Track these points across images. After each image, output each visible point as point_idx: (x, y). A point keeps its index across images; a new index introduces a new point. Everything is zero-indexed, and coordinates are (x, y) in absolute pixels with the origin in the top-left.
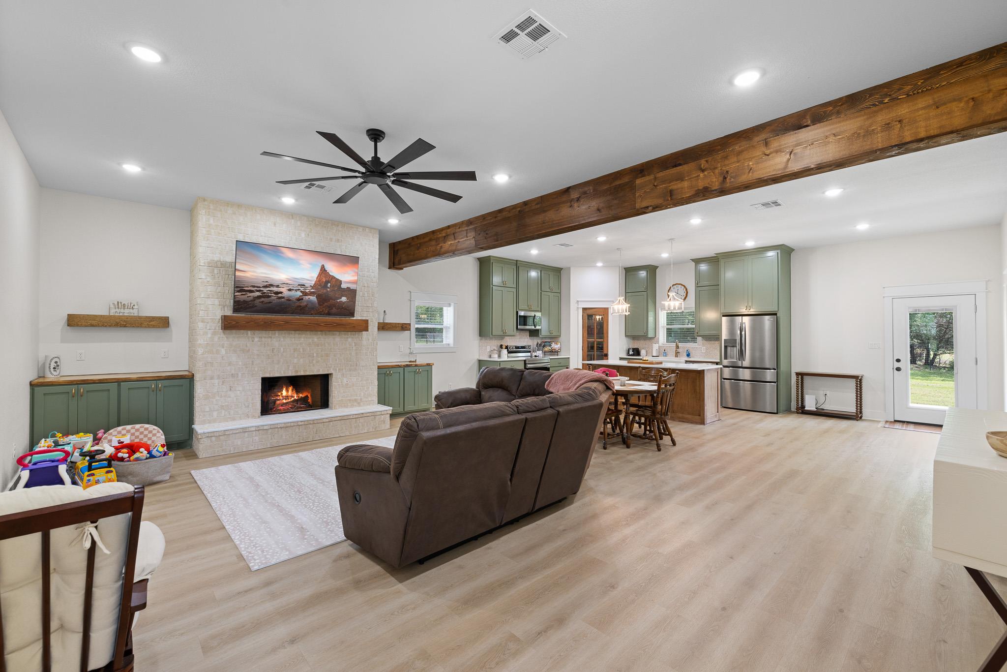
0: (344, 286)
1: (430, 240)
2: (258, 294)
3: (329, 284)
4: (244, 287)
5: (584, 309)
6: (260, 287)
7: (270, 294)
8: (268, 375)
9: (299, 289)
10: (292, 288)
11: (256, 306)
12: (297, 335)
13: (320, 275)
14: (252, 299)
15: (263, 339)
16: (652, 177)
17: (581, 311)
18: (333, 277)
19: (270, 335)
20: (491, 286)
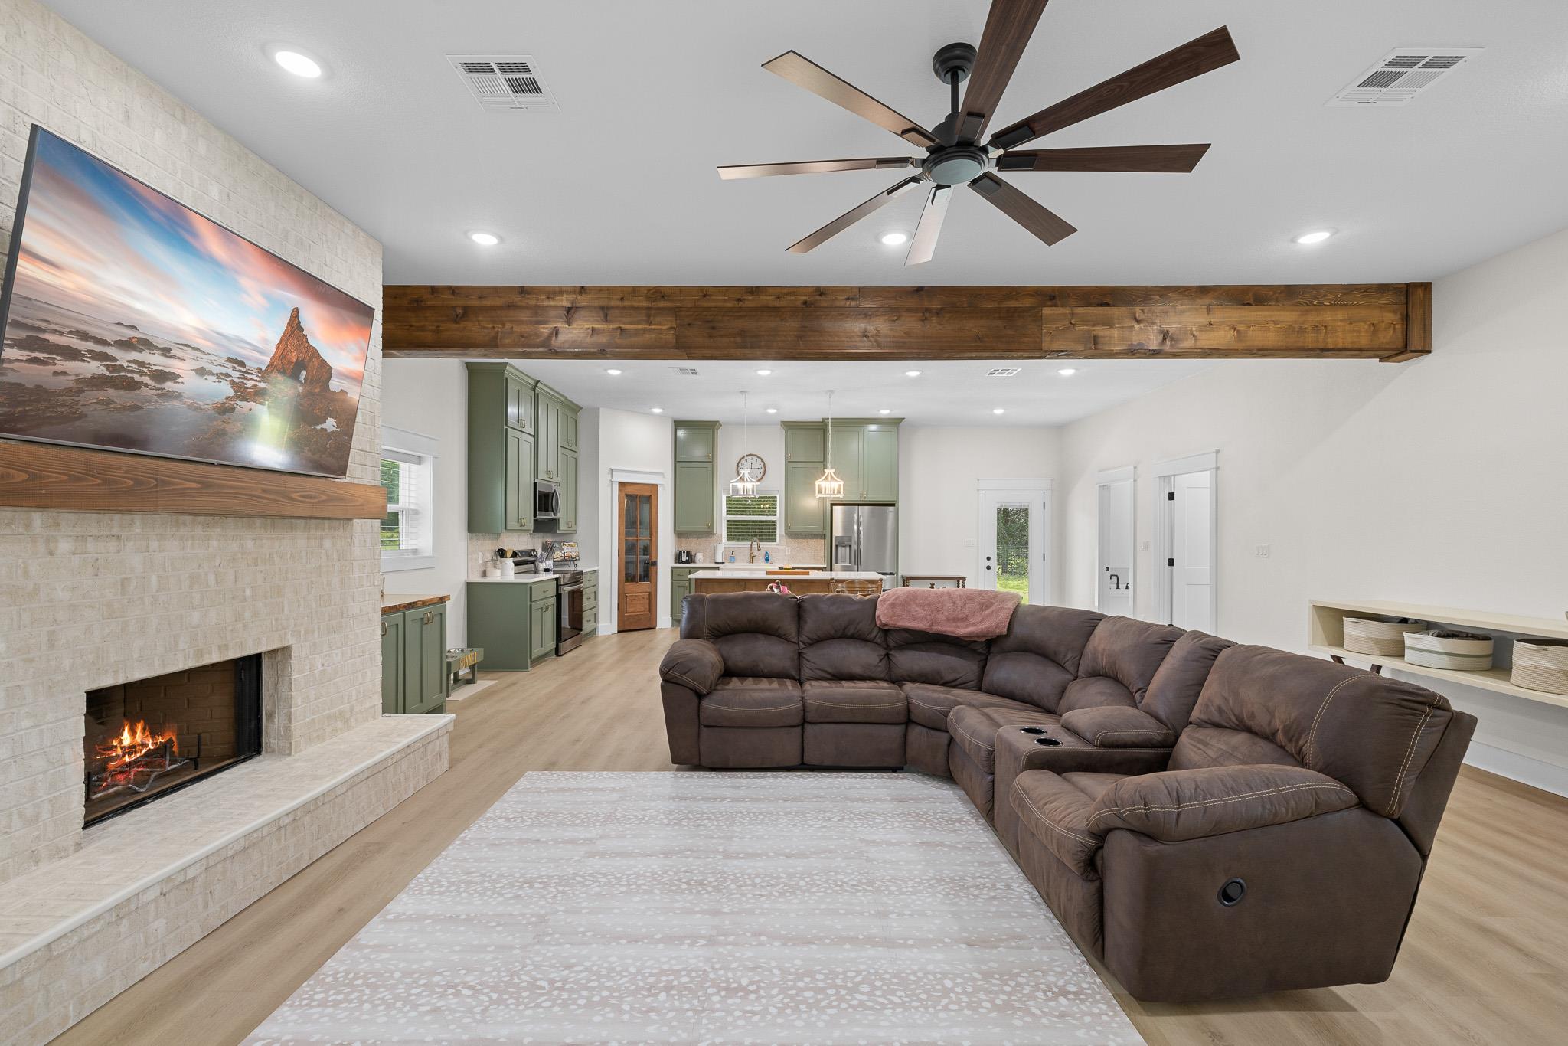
0: (335, 384)
1: (511, 306)
2: (95, 368)
3: (304, 373)
4: (44, 331)
5: (622, 484)
6: (105, 343)
7: (137, 377)
8: (107, 681)
9: (227, 375)
10: (208, 367)
11: (82, 416)
12: (199, 530)
13: (286, 338)
14: (71, 385)
15: (90, 545)
16: (1067, 310)
17: (616, 487)
18: (315, 354)
19: (116, 531)
20: (505, 427)
